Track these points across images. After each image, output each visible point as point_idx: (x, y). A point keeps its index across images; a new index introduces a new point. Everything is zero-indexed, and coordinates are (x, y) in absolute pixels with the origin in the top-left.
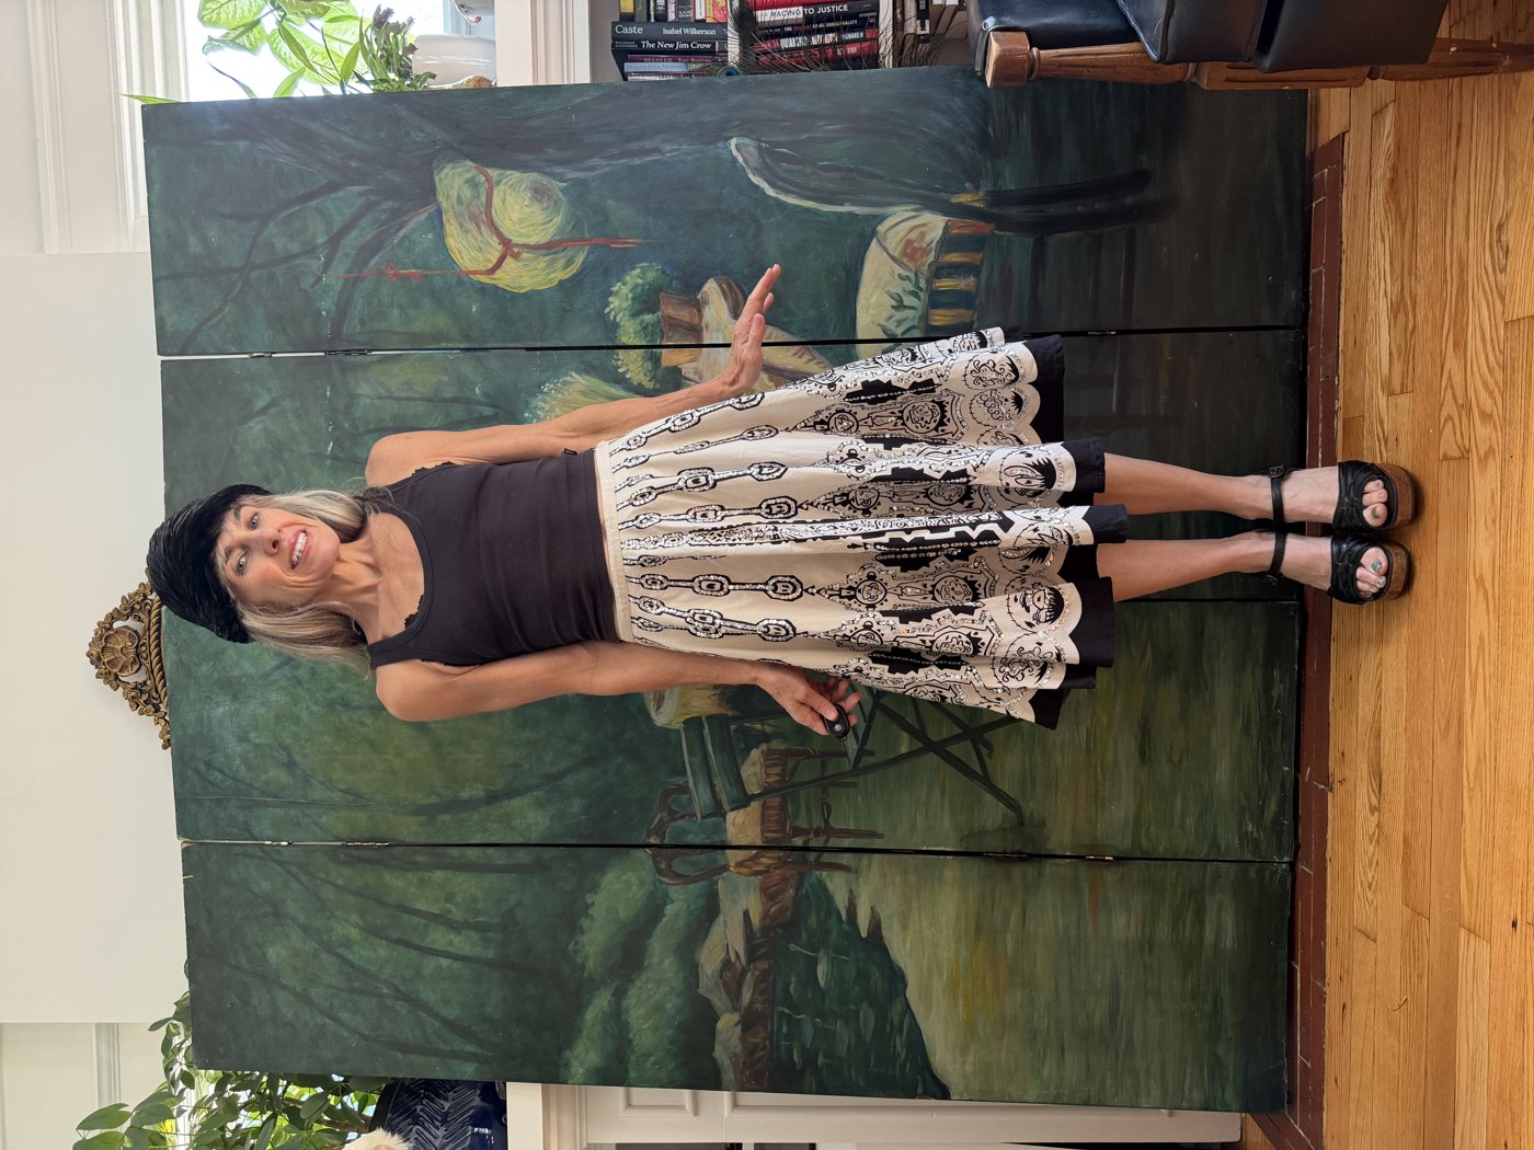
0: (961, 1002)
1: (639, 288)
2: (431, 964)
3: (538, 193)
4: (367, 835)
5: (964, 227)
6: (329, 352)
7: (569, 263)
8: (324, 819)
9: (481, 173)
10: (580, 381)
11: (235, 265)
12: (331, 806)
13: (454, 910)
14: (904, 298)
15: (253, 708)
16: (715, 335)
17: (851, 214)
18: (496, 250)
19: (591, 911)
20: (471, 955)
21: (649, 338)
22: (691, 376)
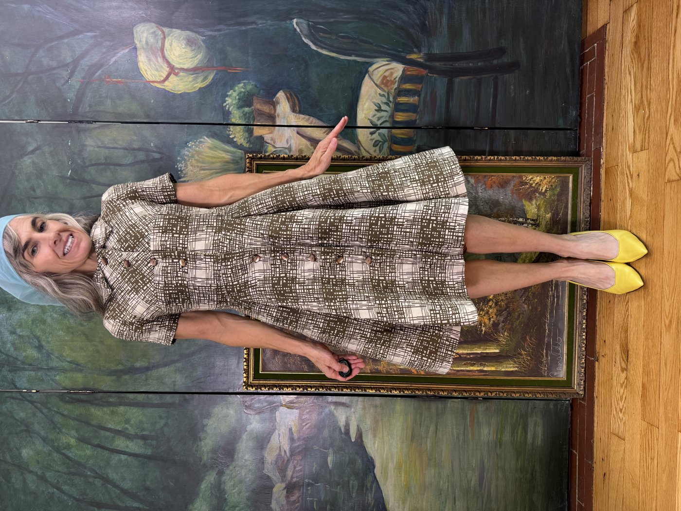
0: (403, 475)
1: (242, 94)
2: (115, 458)
3: (190, 42)
4: (81, 387)
5: (413, 71)
6: (70, 122)
7: (205, 78)
8: (57, 378)
9: (159, 29)
10: (208, 141)
11: (19, 72)
12: (63, 370)
13: (130, 428)
14: (381, 105)
15: (19, 316)
16: (282, 120)
17: (355, 61)
18: (166, 70)
19: (205, 429)
20: (138, 453)
21: (247, 120)
22: (269, 141)
